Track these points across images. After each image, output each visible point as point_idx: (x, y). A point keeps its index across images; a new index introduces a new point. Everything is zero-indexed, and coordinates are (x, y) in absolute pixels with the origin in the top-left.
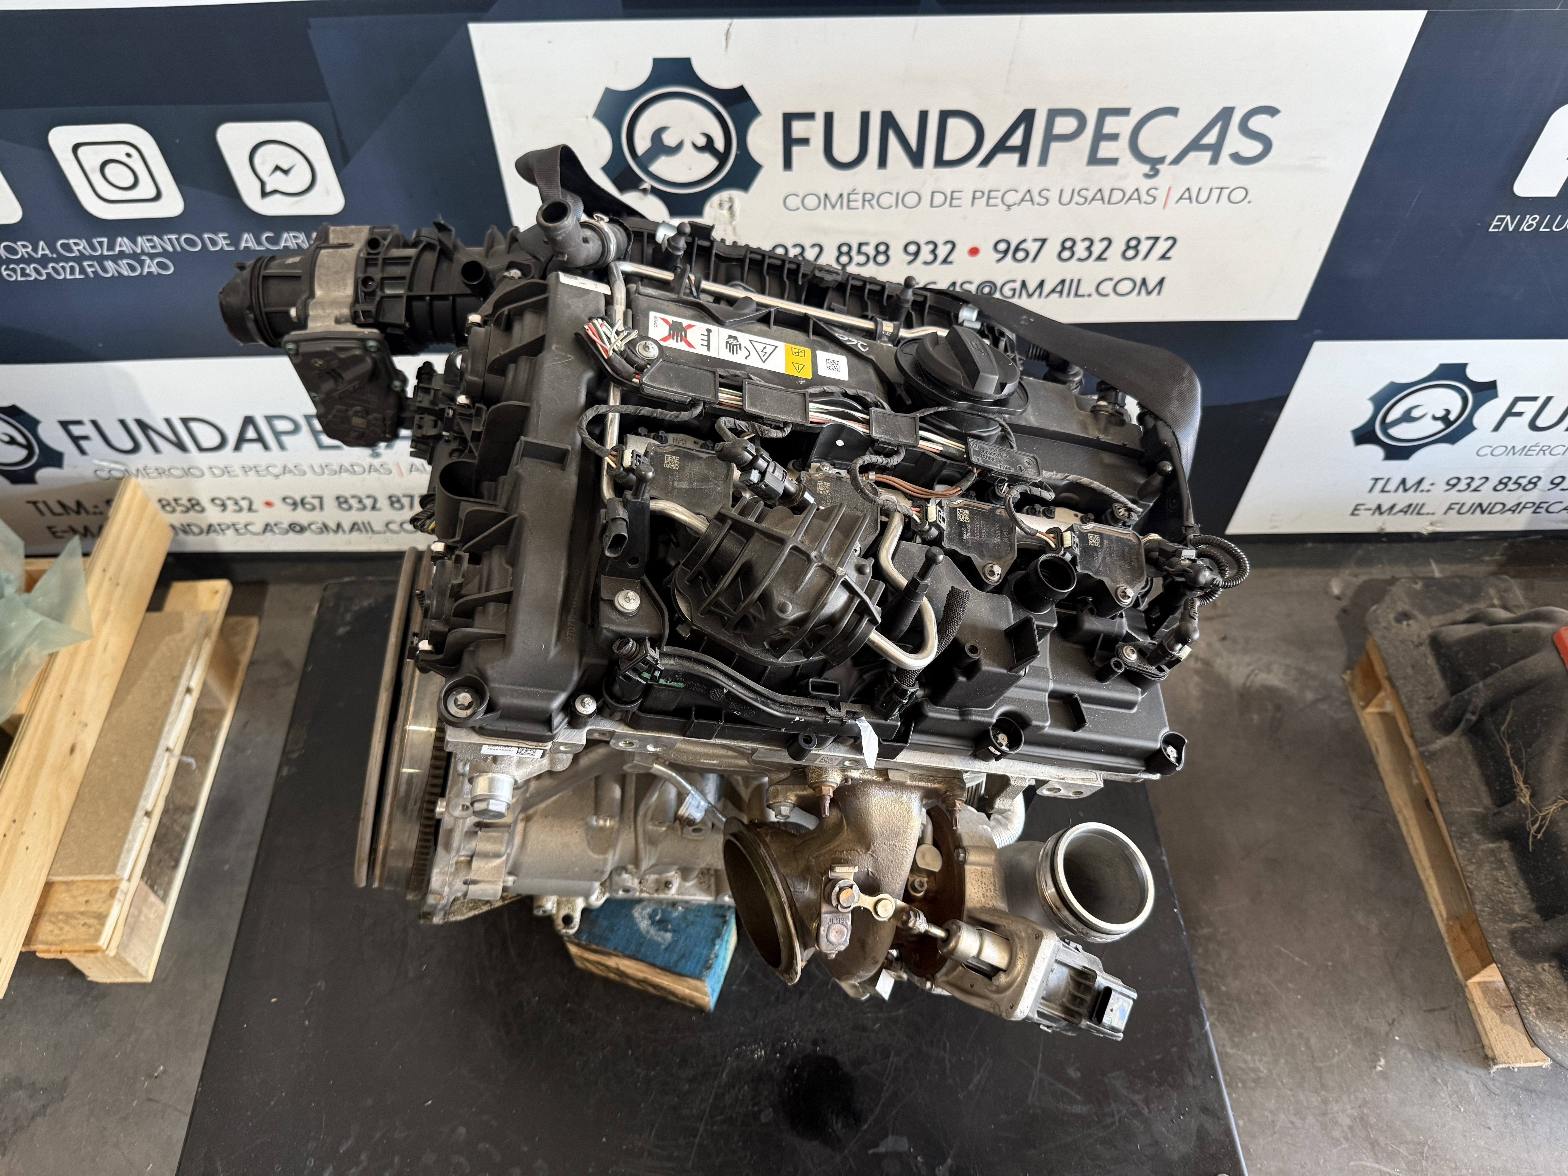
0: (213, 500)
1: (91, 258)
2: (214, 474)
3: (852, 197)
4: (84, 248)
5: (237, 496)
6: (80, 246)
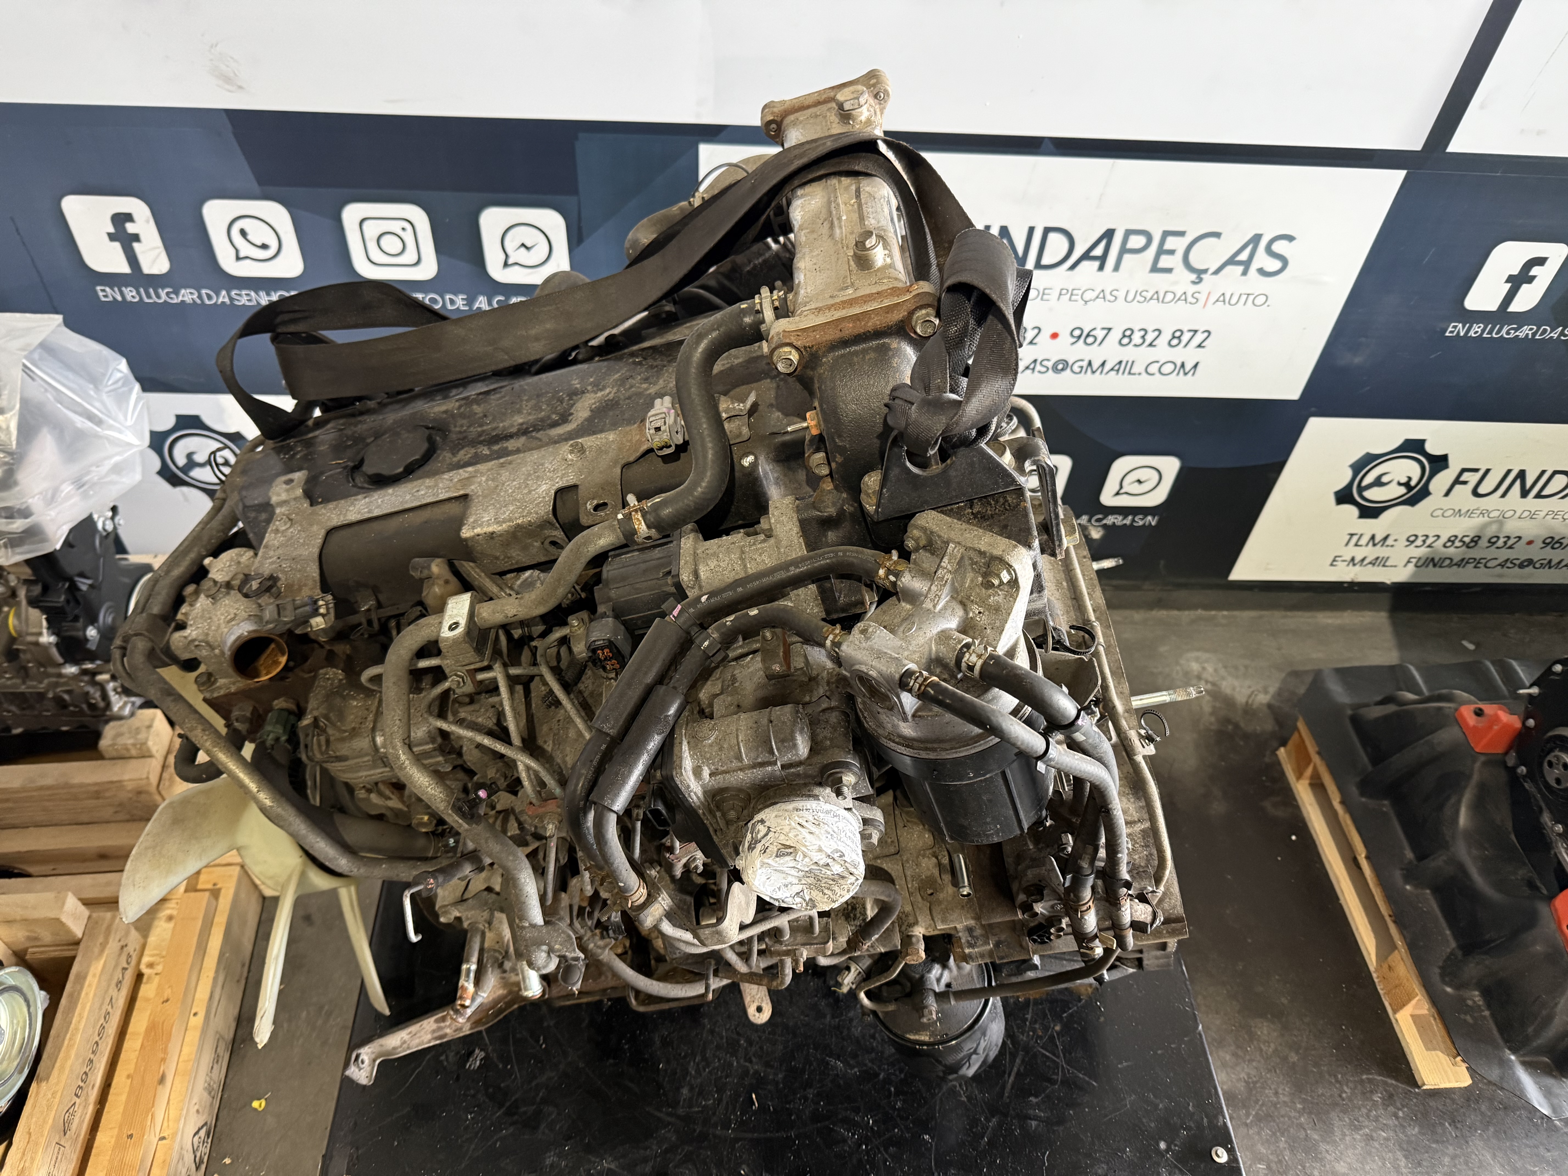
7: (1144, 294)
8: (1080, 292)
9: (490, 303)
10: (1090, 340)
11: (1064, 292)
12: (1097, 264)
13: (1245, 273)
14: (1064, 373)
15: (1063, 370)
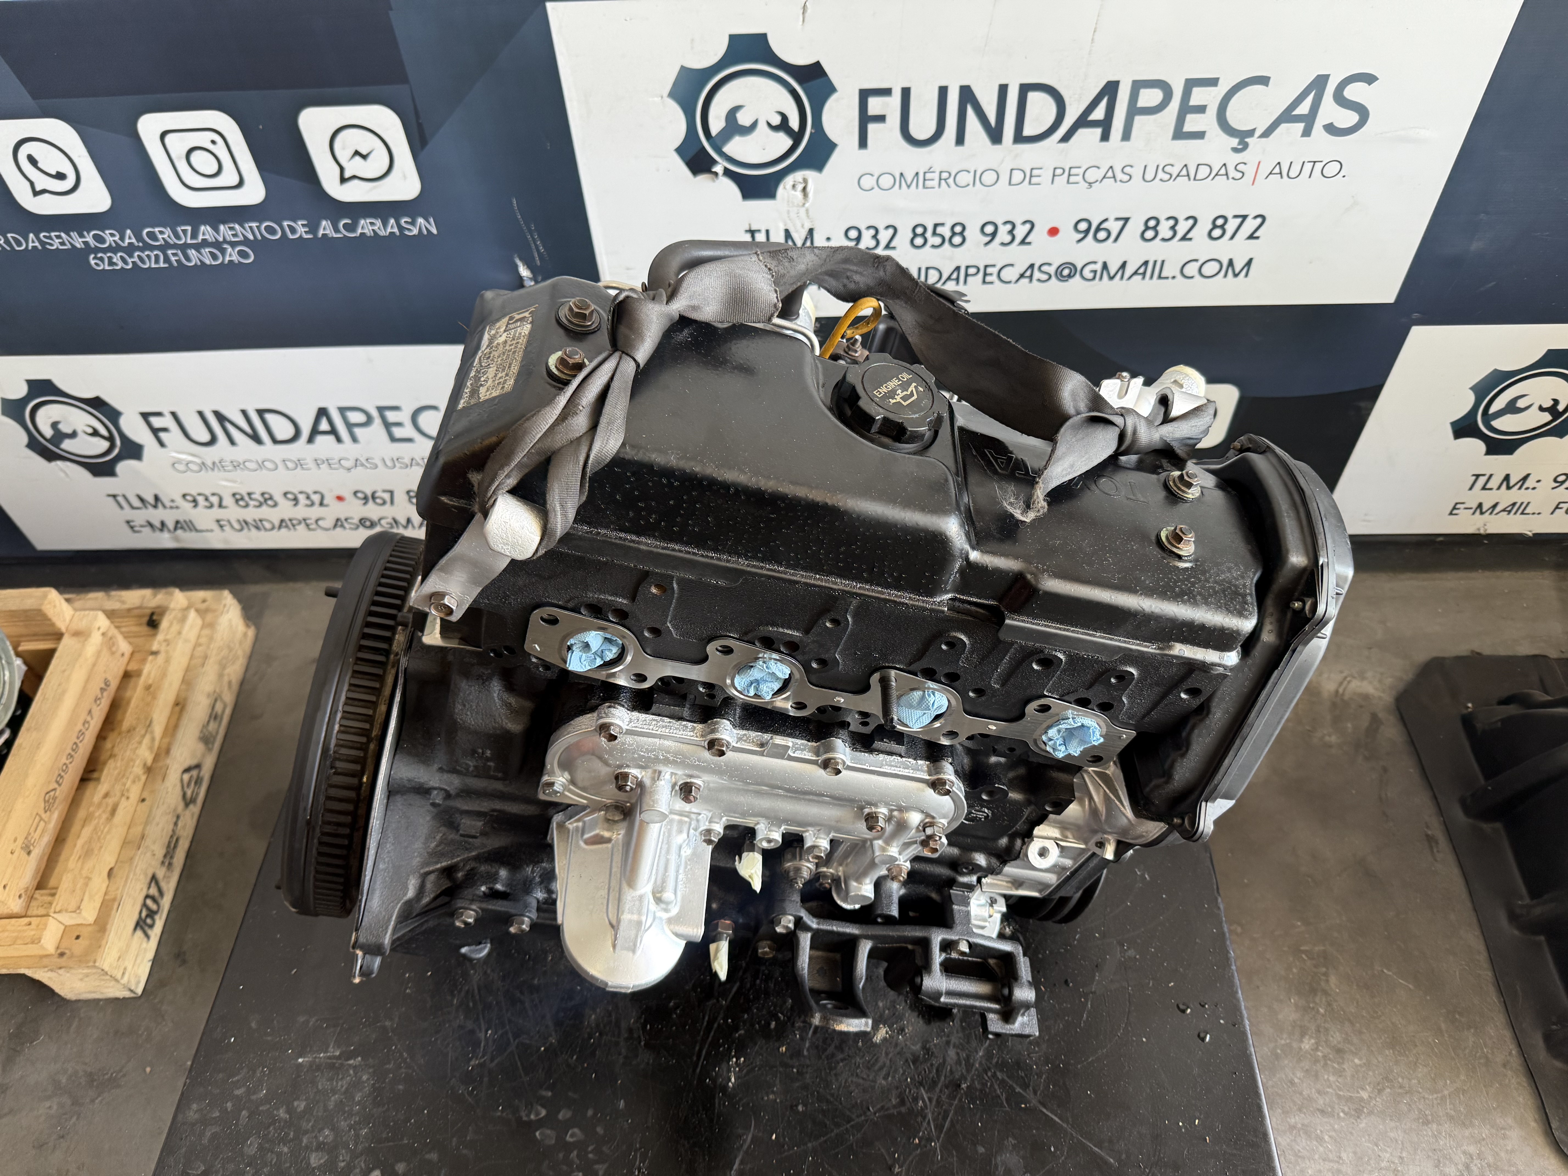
0: (285, 494)
1: (175, 246)
2: (288, 468)
3: (928, 176)
4: (169, 236)
5: (310, 491)
6: (165, 235)
7: (1167, 169)
8: (1081, 171)
9: (337, 230)
10: (1102, 235)
11: (1059, 172)
12: (1098, 131)
13: (1307, 133)
14: (1071, 281)
15: (1070, 276)
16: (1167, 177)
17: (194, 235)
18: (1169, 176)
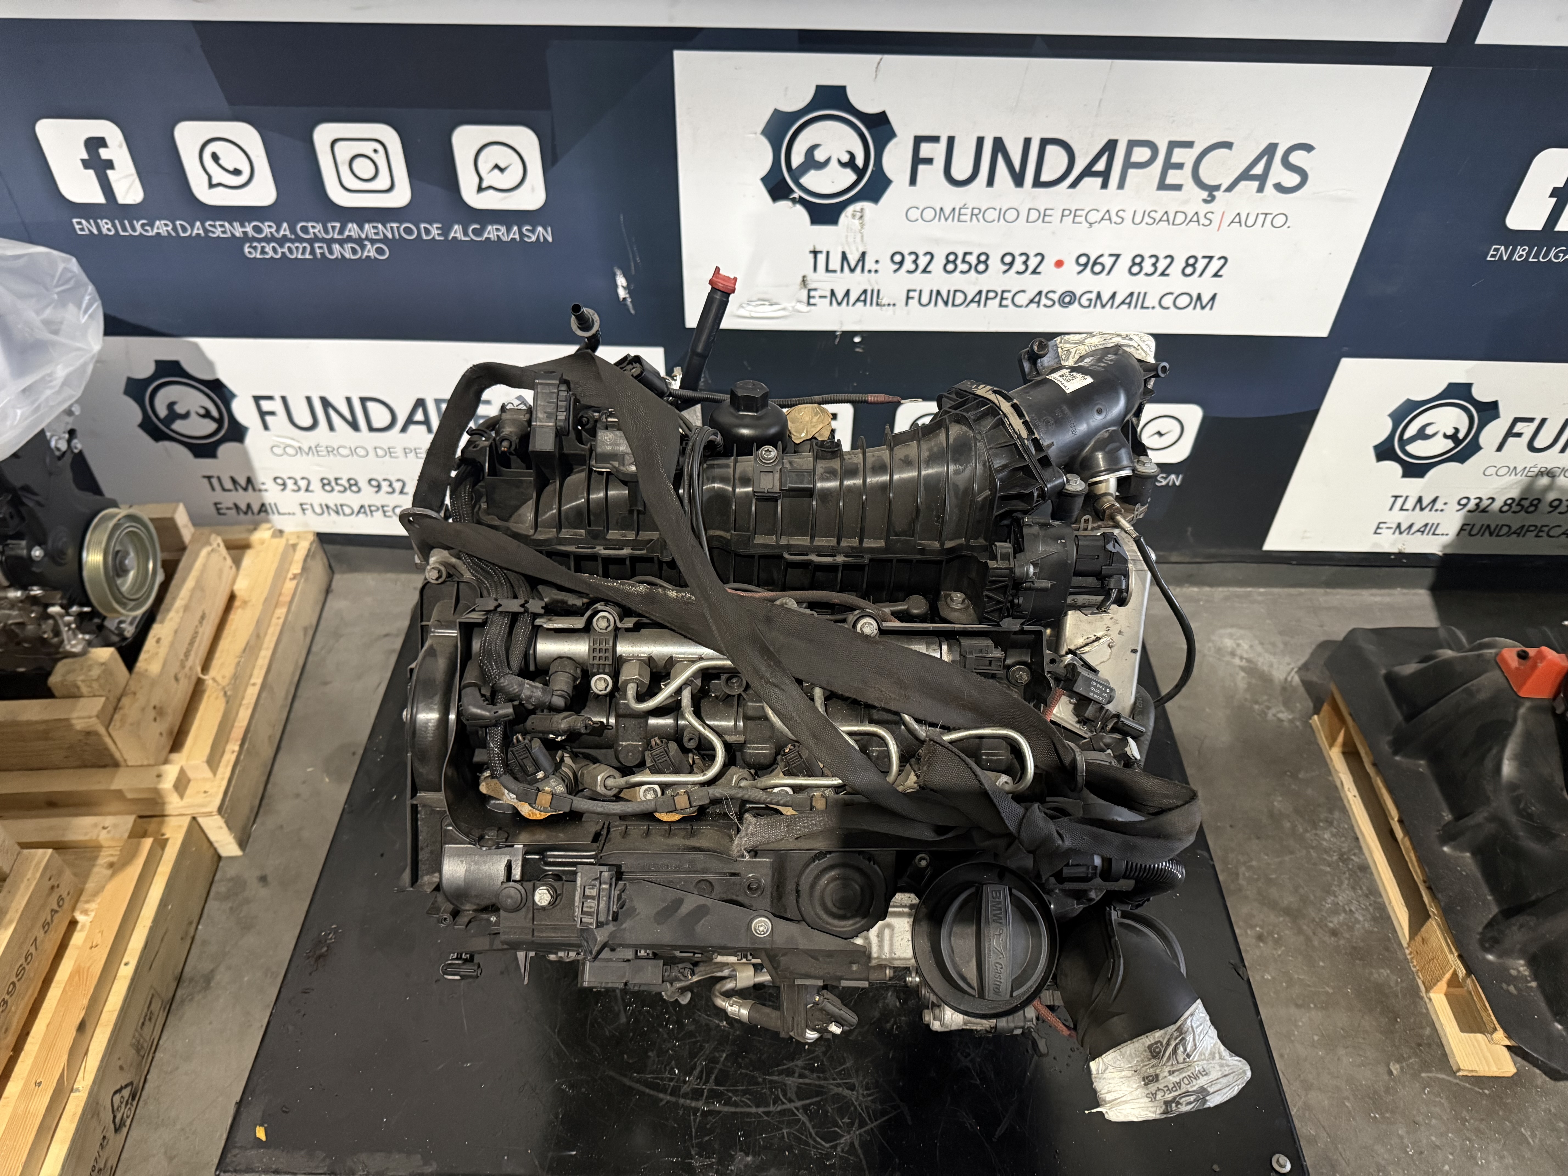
0: (370, 481)
1: (323, 240)
2: (377, 456)
4: (319, 231)
5: (392, 478)
6: (316, 229)
7: (1152, 214)
8: (1084, 213)
9: (466, 233)
10: (1098, 268)
11: (1067, 213)
12: (1099, 181)
13: (1260, 189)
14: (1071, 307)
15: (1070, 303)
16: (1151, 221)
17: (341, 232)
18: (1152, 221)
